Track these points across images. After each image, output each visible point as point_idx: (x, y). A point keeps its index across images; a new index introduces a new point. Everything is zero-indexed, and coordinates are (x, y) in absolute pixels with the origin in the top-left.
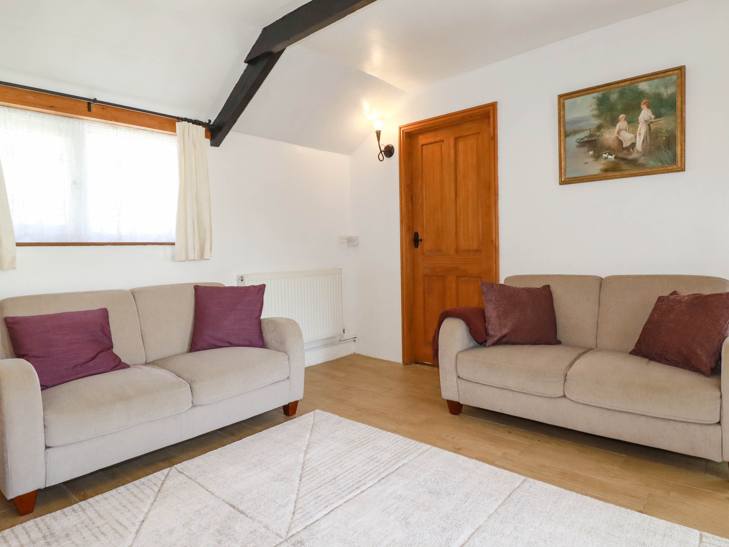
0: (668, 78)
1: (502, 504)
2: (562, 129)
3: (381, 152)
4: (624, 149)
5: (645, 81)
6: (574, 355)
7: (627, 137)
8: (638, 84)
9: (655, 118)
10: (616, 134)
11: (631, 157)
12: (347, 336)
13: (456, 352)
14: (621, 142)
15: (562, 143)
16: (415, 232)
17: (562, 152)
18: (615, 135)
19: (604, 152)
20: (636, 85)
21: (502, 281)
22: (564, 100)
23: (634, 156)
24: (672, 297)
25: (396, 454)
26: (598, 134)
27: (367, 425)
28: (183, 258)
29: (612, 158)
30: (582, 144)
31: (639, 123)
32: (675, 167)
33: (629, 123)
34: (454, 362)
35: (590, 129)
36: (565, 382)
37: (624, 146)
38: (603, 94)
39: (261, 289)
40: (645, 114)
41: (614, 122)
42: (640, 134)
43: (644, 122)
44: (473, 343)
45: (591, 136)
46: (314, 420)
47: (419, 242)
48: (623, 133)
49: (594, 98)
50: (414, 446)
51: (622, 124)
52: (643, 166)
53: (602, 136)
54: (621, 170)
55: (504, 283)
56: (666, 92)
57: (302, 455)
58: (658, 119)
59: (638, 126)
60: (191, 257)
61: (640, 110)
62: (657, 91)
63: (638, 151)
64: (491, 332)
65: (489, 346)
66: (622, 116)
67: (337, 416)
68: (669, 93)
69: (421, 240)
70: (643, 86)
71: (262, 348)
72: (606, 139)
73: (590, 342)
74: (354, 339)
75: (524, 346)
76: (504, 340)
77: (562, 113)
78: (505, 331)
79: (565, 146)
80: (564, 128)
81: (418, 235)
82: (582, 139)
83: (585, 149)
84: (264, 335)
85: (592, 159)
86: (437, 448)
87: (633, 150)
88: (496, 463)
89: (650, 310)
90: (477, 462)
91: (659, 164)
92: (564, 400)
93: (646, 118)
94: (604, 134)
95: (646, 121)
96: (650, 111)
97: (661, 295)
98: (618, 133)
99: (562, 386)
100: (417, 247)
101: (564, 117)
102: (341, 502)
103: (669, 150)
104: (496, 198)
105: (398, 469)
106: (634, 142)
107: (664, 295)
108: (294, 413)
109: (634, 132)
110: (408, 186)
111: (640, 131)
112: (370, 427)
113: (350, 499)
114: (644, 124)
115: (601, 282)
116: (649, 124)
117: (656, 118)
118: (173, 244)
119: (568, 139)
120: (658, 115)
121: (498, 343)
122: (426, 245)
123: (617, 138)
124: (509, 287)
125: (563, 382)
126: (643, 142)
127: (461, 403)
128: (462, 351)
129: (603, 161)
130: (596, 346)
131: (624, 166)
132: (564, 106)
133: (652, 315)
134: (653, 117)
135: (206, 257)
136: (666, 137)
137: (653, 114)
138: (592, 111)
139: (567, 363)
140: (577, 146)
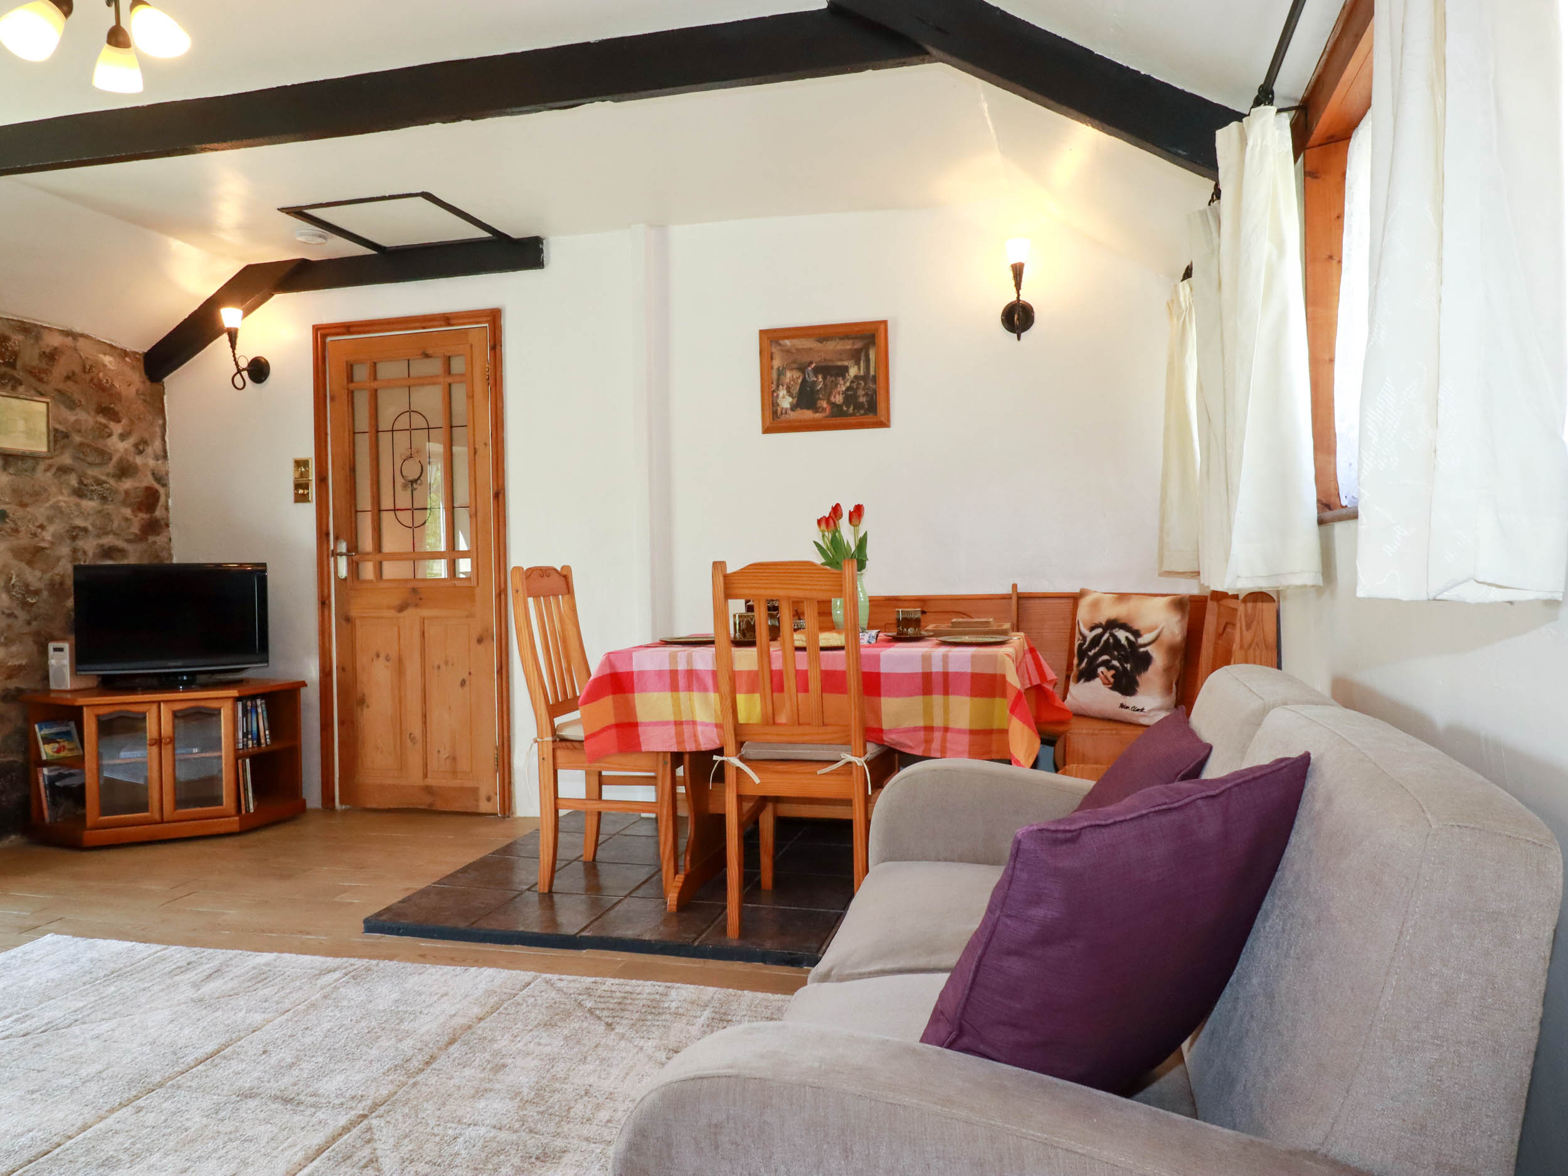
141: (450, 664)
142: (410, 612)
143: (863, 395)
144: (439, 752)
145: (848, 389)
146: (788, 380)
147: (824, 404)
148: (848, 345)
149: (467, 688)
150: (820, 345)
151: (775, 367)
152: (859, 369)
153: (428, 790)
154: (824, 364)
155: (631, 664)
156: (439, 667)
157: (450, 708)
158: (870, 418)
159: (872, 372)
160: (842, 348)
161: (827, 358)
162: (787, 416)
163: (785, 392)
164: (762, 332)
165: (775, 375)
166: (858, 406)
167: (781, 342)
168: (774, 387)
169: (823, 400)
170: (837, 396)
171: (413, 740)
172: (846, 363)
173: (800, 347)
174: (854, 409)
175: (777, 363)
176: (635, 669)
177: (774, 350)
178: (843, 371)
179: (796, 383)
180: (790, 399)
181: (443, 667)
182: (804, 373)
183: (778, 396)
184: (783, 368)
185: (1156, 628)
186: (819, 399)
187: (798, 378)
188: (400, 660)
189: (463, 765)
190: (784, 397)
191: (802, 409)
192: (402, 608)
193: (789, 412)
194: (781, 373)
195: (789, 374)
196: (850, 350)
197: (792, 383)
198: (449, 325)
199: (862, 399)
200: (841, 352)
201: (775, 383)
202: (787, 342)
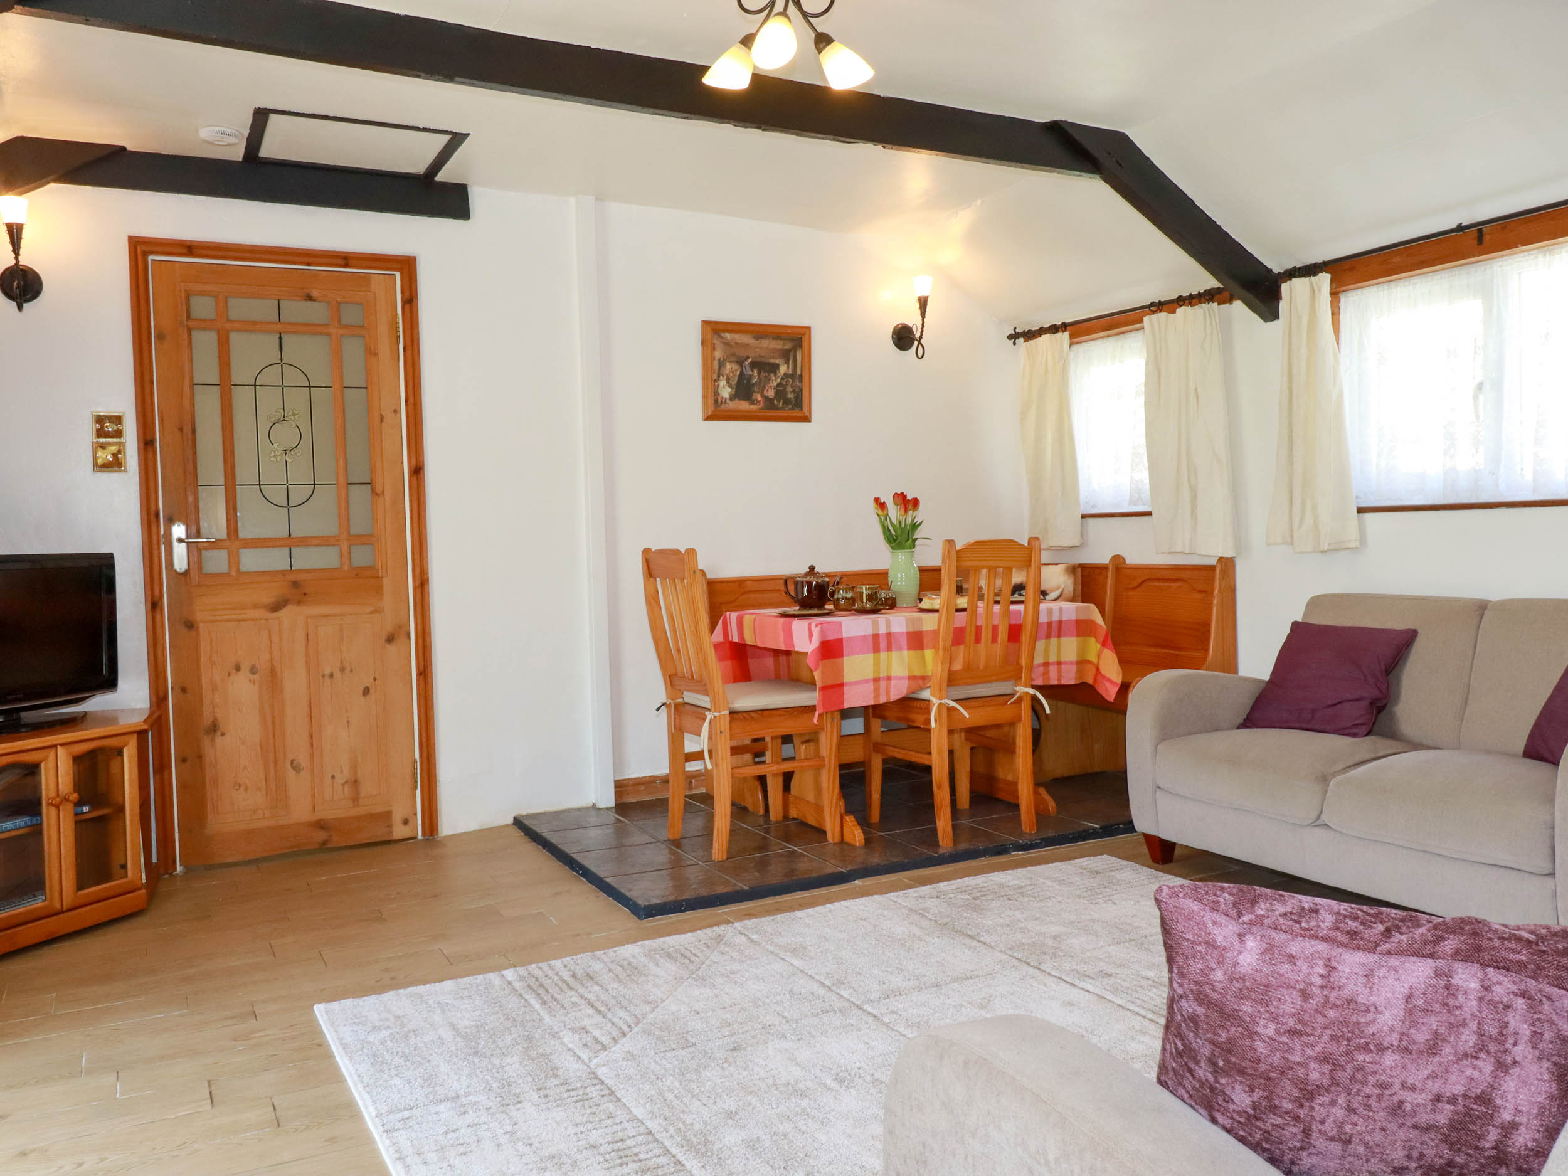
141: (348, 670)
142: (287, 612)
143: (791, 392)
144: (333, 777)
145: (779, 385)
146: (727, 372)
147: (759, 397)
148: (779, 345)
149: (372, 696)
150: (756, 342)
151: (717, 358)
152: (788, 368)
153: (321, 825)
154: (759, 360)
155: (841, 632)
156: (331, 675)
157: (348, 722)
158: (796, 413)
159: (799, 372)
160: (775, 347)
161: (762, 355)
162: (727, 405)
163: (725, 382)
164: (705, 323)
165: (716, 366)
166: (787, 402)
167: (722, 334)
168: (715, 377)
169: (758, 393)
170: (770, 390)
171: (296, 768)
172: (777, 361)
173: (739, 342)
174: (783, 404)
175: (718, 354)
176: (845, 635)
177: (715, 342)
178: (774, 368)
179: (735, 375)
180: (729, 390)
181: (337, 675)
182: (742, 366)
183: (718, 386)
184: (724, 360)
185: (1059, 588)
186: (754, 391)
187: (736, 371)
188: (273, 673)
189: (367, 788)
190: (724, 387)
191: (740, 400)
192: (276, 607)
193: (728, 401)
194: (721, 364)
195: (728, 366)
196: (781, 349)
197: (731, 375)
198: (346, 266)
199: (791, 396)
200: (774, 350)
201: (716, 372)
202: (728, 336)
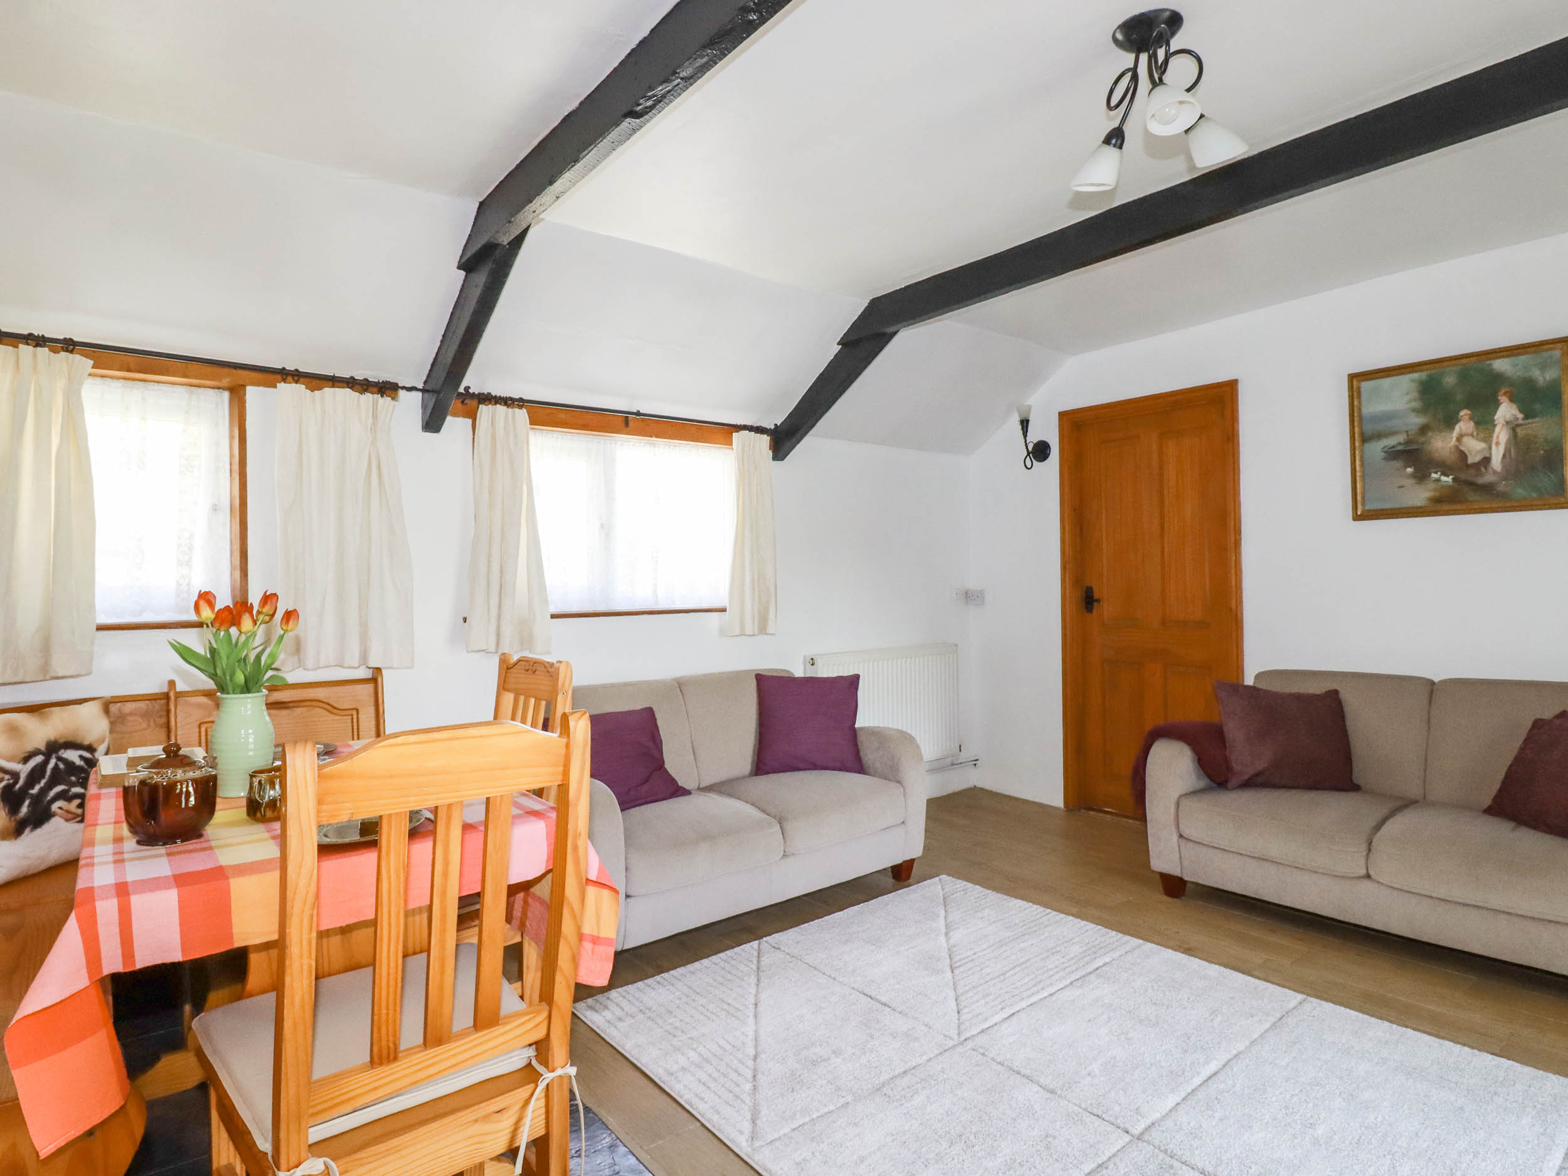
0: (1545, 354)
1: (1270, 1028)
2: (1357, 430)
3: (1028, 454)
4: (1468, 466)
5: (1507, 356)
6: (1385, 811)
7: (1474, 447)
8: (1492, 362)
9: (1523, 419)
10: (1454, 441)
11: (1481, 481)
12: (964, 756)
13: (1176, 796)
14: (1463, 456)
15: (1357, 452)
16: (1087, 587)
17: (1358, 468)
18: (1452, 444)
19: (1433, 470)
20: (1488, 362)
21: (1249, 680)
22: (1360, 381)
23: (1488, 478)
24: (1557, 722)
25: (1089, 949)
26: (1422, 439)
27: (1031, 904)
28: (737, 632)
29: (1448, 480)
30: (1393, 454)
31: (1495, 426)
32: (1563, 500)
33: (1477, 424)
34: (1172, 810)
35: (1407, 432)
36: (1368, 854)
37: (1470, 461)
38: (1430, 376)
39: (853, 682)
40: (1506, 411)
41: (1450, 421)
42: (1497, 444)
43: (1504, 423)
44: (1203, 783)
45: (1408, 442)
46: (943, 890)
47: (1095, 604)
48: (1466, 440)
49: (1413, 381)
50: (1115, 939)
51: (1465, 425)
52: (1504, 496)
53: (1430, 443)
54: (1467, 501)
55: (1254, 683)
56: (1543, 377)
57: (943, 939)
58: (1530, 421)
59: (1494, 431)
60: (749, 631)
61: (1497, 404)
62: (1527, 375)
63: (1495, 472)
64: (1237, 767)
65: (1234, 789)
66: (1464, 413)
67: (978, 887)
68: (1548, 378)
69: (1098, 601)
70: (1501, 365)
71: (860, 773)
72: (1437, 450)
73: (1413, 790)
74: (975, 762)
75: (1294, 792)
76: (1260, 780)
77: (1356, 403)
78: (1260, 765)
79: (1362, 458)
80: (1361, 428)
81: (1092, 592)
82: (1393, 447)
83: (1398, 464)
84: (862, 754)
85: (1411, 481)
86: (1153, 945)
87: (1486, 468)
88: (1253, 973)
89: (1518, 743)
90: (1222, 969)
91: (1534, 495)
92: (1367, 884)
93: (1508, 417)
94: (1432, 440)
95: (1507, 423)
96: (1514, 406)
97: (1539, 717)
98: (1459, 439)
99: (1363, 861)
100: (1092, 612)
101: (1360, 409)
102: (1023, 1004)
103: (1552, 473)
104: (1238, 537)
105: (1097, 969)
106: (1488, 455)
107: (1545, 717)
108: (908, 877)
109: (1488, 439)
110: (1075, 510)
111: (1498, 437)
112: (1035, 906)
113: (1035, 1003)
114: (1505, 427)
115: (1431, 686)
116: (1513, 427)
117: (1526, 417)
118: (724, 610)
119: (1367, 445)
120: (1528, 414)
121: (1251, 783)
122: (1108, 609)
123: (1457, 448)
124: (1266, 692)
125: (1364, 853)
126: (1504, 456)
127: (1186, 878)
128: (1186, 795)
129: (1432, 486)
130: (1425, 797)
131: (1472, 496)
132: (1359, 393)
133: (1522, 749)
134: (1520, 416)
135: (770, 630)
136: (1545, 451)
137: (1521, 412)
138: (1410, 401)
139: (1372, 822)
140: (1385, 459)
